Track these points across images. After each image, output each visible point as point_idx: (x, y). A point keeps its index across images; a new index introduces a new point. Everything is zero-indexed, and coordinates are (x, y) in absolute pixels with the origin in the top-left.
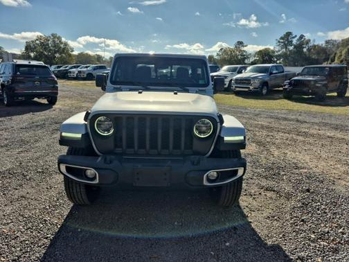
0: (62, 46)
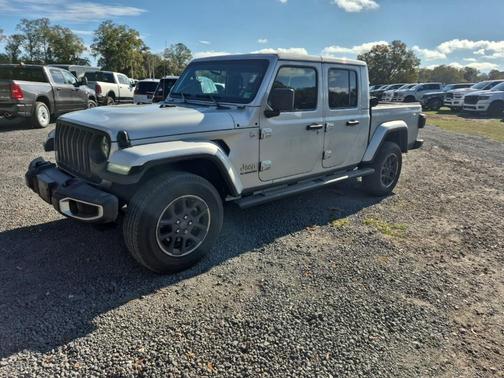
0: (404, 58)
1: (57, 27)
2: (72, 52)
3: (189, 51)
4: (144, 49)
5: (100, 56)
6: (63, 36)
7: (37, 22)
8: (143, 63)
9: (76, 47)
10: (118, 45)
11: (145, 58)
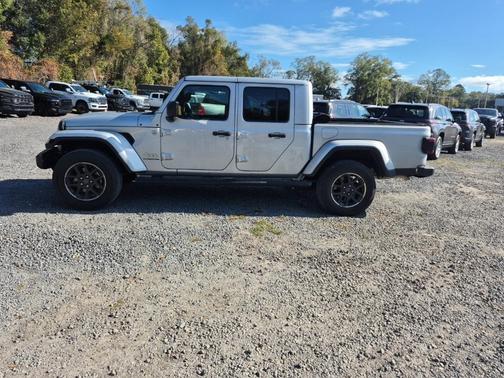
1: (321, 62)
2: (328, 83)
3: (448, 77)
4: (395, 77)
5: (351, 85)
6: (323, 69)
7: (305, 60)
8: (390, 91)
9: (333, 78)
10: (369, 75)
11: (394, 86)
